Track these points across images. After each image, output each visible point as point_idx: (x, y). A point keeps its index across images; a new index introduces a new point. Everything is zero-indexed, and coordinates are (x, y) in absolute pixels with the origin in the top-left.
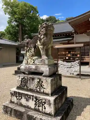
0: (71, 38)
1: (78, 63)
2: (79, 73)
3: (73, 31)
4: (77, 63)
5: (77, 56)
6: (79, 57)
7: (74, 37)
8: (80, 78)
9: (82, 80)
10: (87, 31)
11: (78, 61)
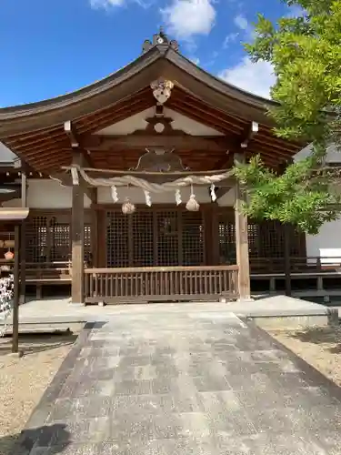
0: (8, 191)
1: (9, 288)
2: (10, 330)
3: (18, 165)
4: (4, 288)
5: (4, 257)
6: (10, 263)
7: (20, 185)
8: (15, 350)
9: (26, 357)
10: (63, 168)
11: (9, 279)
